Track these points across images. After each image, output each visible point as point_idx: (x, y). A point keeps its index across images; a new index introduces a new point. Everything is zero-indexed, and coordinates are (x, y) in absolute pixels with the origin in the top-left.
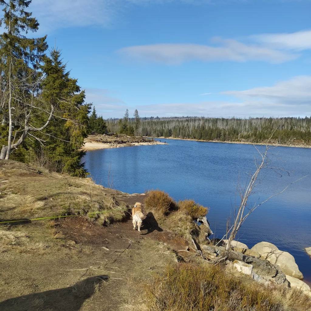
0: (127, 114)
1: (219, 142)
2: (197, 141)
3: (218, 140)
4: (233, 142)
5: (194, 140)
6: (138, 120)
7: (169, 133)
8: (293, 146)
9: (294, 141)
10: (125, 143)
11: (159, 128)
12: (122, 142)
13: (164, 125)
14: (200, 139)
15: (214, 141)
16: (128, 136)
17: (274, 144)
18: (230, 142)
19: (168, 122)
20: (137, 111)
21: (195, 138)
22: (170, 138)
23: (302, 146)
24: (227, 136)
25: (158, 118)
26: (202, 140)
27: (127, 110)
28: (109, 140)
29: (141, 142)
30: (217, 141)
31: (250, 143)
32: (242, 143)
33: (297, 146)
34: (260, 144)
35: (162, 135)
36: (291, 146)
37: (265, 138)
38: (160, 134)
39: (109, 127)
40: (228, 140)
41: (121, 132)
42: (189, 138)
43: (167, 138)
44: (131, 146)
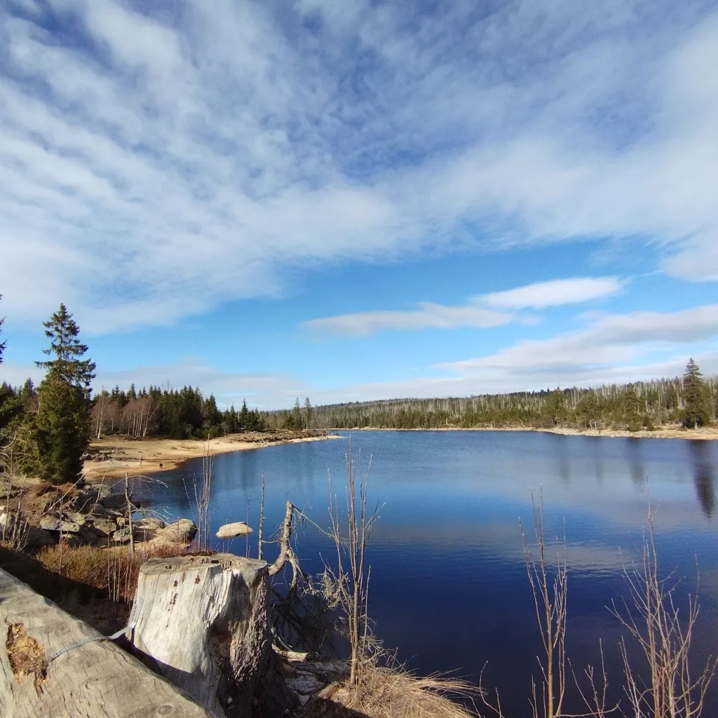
0: (297, 404)
1: (423, 429)
2: (397, 431)
3: (422, 427)
4: (439, 429)
5: (393, 429)
6: (310, 410)
7: (366, 422)
8: (510, 429)
9: (510, 423)
10: (280, 440)
11: (354, 416)
12: (277, 439)
13: (360, 412)
14: (400, 427)
15: (417, 429)
16: (290, 432)
17: (488, 429)
18: (436, 429)
19: (366, 408)
20: (308, 400)
21: (394, 427)
22: (366, 428)
23: (520, 429)
24: (431, 422)
25: (357, 403)
26: (402, 429)
27: (298, 399)
28: (257, 438)
29: (305, 437)
30: (420, 429)
31: (460, 429)
32: (450, 429)
33: (514, 429)
34: (471, 429)
35: (356, 426)
36: (508, 429)
37: (477, 421)
38: (353, 425)
39: (270, 421)
40: (434, 427)
41: (283, 427)
42: (388, 427)
43: (362, 429)
44: (286, 443)
